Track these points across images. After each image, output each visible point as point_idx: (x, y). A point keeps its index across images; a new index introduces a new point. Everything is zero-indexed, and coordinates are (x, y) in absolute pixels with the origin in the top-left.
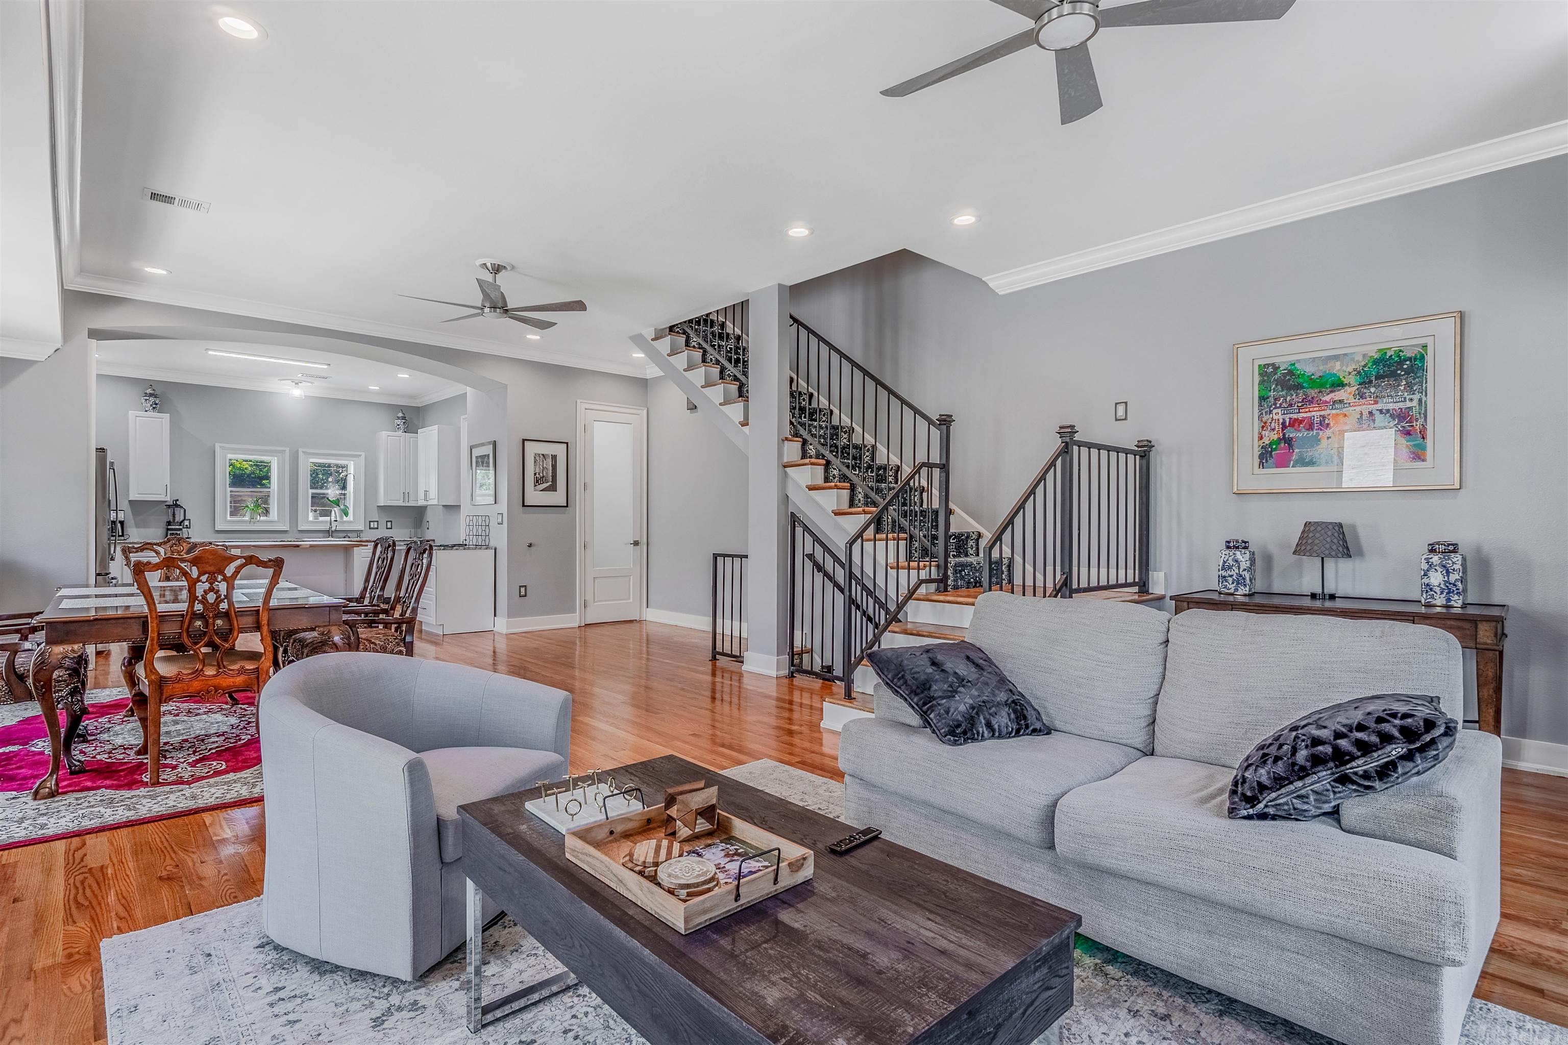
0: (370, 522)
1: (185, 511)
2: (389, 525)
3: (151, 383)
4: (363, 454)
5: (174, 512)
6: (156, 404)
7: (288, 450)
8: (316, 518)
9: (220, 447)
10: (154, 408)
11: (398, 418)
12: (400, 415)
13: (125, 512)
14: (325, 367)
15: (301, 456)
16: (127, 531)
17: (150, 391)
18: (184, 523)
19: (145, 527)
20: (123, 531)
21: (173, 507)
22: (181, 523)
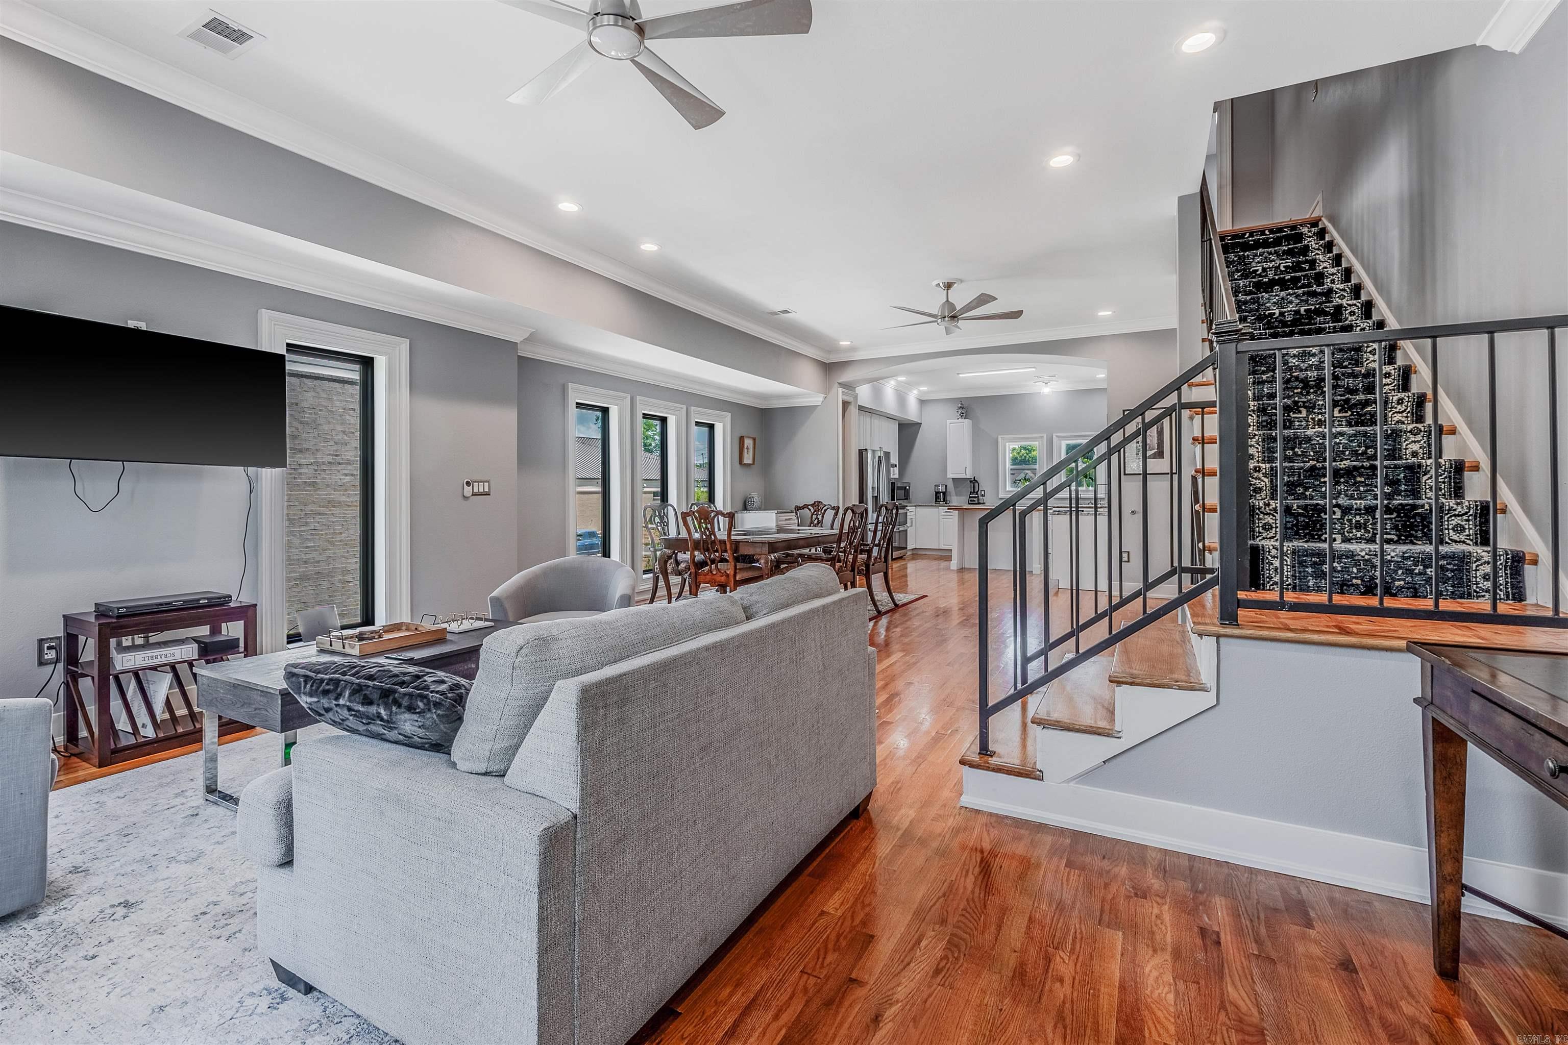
1: (979, 485)
3: (960, 400)
5: (974, 486)
6: (963, 414)
7: (1044, 434)
9: (1001, 438)
10: (962, 416)
13: (946, 486)
14: (1034, 369)
15: (1055, 439)
16: (948, 498)
17: (960, 405)
18: (979, 492)
19: (960, 495)
20: (944, 499)
21: (974, 481)
22: (977, 493)
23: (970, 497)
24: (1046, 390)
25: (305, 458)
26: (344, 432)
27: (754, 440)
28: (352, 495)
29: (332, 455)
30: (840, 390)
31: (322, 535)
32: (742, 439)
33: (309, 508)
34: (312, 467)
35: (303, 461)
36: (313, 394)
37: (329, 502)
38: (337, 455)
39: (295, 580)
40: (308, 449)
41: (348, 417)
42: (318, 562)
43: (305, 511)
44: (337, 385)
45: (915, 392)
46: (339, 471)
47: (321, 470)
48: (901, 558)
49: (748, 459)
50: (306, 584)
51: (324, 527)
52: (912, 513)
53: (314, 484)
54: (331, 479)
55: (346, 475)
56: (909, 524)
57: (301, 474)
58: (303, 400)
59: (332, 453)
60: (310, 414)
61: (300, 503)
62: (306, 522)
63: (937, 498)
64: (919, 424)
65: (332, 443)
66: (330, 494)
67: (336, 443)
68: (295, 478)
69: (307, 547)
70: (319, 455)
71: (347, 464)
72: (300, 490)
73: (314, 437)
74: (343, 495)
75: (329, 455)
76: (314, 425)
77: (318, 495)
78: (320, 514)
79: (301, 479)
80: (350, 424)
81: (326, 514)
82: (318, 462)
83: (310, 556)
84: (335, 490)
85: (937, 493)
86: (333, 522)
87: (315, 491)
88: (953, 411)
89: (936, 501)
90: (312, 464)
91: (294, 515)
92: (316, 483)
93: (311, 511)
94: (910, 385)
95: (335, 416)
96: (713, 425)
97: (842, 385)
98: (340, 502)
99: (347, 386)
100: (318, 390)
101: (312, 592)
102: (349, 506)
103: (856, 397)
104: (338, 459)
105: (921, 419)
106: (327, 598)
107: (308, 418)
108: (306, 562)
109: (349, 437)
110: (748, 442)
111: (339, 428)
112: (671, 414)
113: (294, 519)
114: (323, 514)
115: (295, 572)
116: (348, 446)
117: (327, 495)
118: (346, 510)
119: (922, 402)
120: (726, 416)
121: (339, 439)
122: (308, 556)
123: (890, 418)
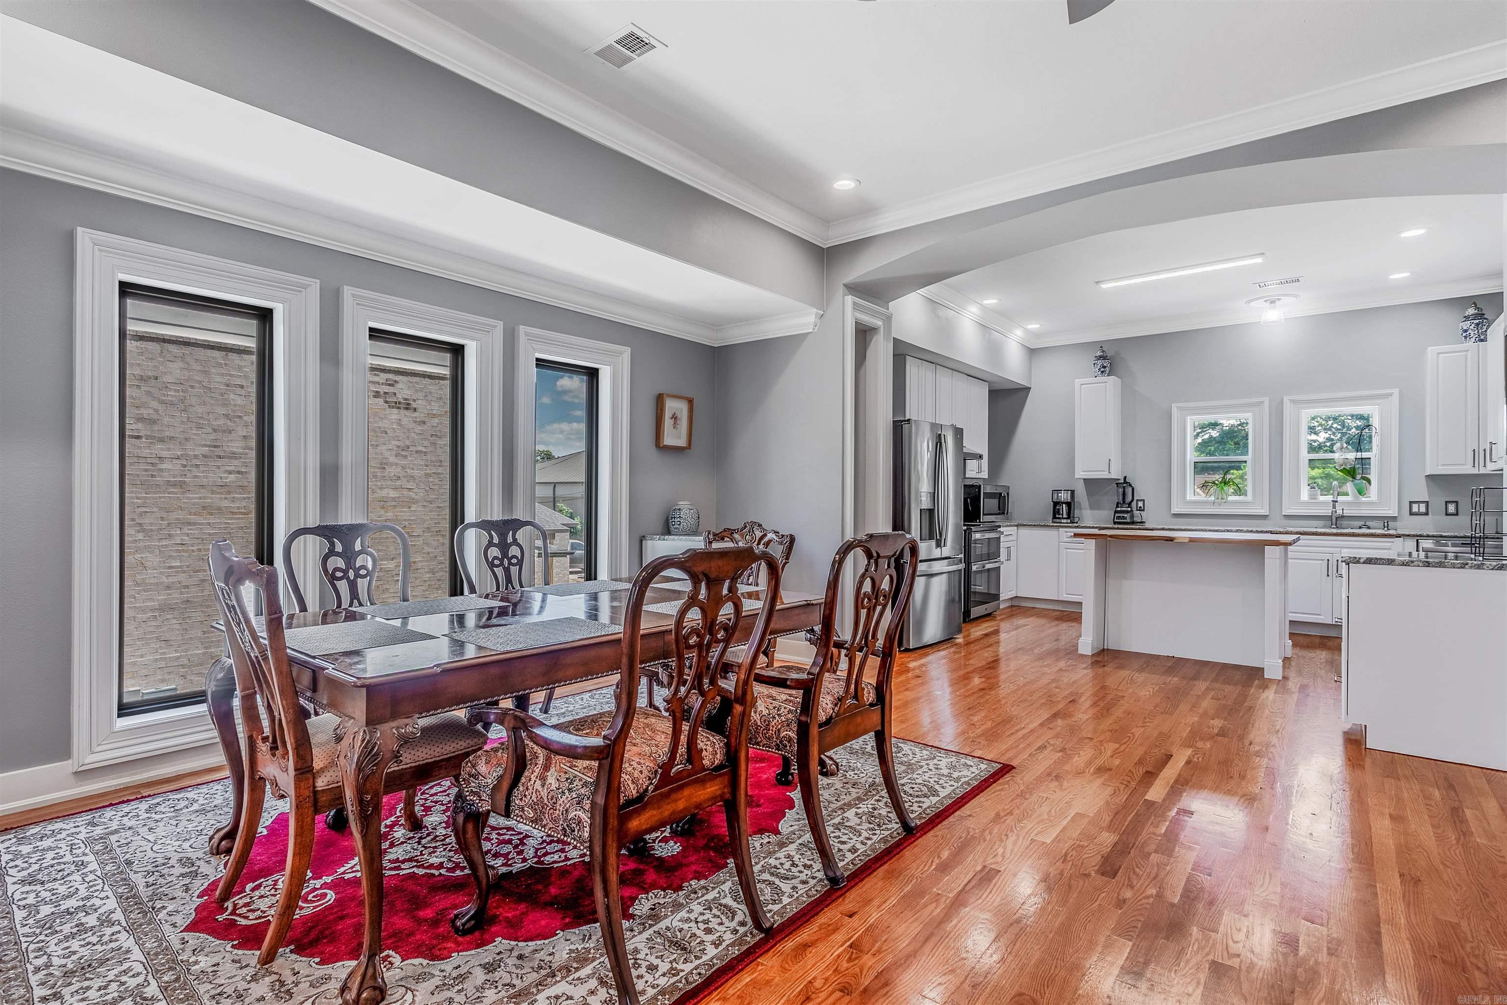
0: (1411, 503)
1: (1133, 490)
2: (1452, 508)
3: (1101, 345)
4: (1396, 391)
5: (1124, 491)
6: (1104, 367)
7: (1266, 400)
8: (1313, 497)
9: (1178, 408)
10: (1102, 372)
11: (1467, 318)
12: (1471, 311)
13: (1073, 492)
14: (1259, 260)
15: (1287, 407)
16: (1077, 513)
17: (1099, 353)
18: (1134, 504)
19: (1098, 509)
20: (1069, 514)
21: (1124, 485)
22: (1130, 504)
23: (1116, 512)
24: (1272, 315)
25: (169, 449)
26: (227, 416)
27: (690, 402)
28: (237, 498)
29: (210, 446)
30: (849, 299)
31: (193, 551)
32: (660, 400)
33: (174, 516)
34: (178, 462)
35: (165, 454)
36: (181, 365)
37: (204, 508)
38: (215, 447)
39: (152, 610)
40: (171, 438)
41: (232, 396)
42: (187, 587)
43: (168, 520)
44: (216, 354)
45: (1019, 332)
46: (218, 467)
47: (192, 466)
48: (988, 616)
49: (674, 437)
50: (169, 616)
51: (196, 541)
52: (1011, 538)
53: (182, 484)
54: (206, 477)
55: (230, 473)
56: (1003, 557)
57: (161, 470)
58: (166, 373)
59: (209, 443)
60: (175, 390)
61: (161, 509)
62: (170, 535)
63: (1056, 513)
64: (1024, 391)
65: (210, 430)
66: (205, 498)
67: (215, 431)
68: (152, 476)
69: (170, 567)
70: (189, 446)
71: (231, 458)
72: (160, 492)
73: (182, 422)
74: (226, 498)
75: (205, 446)
76: (181, 407)
77: (188, 498)
78: (189, 524)
79: (161, 476)
80: (235, 405)
81: (200, 524)
82: (187, 455)
83: (175, 579)
84: (213, 492)
85: (1056, 504)
86: (210, 534)
87: (183, 493)
88: (1087, 361)
89: (1054, 517)
90: (178, 458)
91: (151, 524)
92: (184, 482)
93: (177, 519)
94: (1006, 316)
95: (213, 395)
96: (597, 370)
97: (854, 289)
98: (220, 509)
99: (233, 356)
100: (188, 359)
101: (177, 626)
102: (233, 513)
103: (888, 319)
104: (219, 452)
105: (1030, 379)
106: (200, 634)
107: (172, 396)
108: (168, 587)
109: (234, 422)
110: (672, 406)
111: (222, 411)
112: (472, 339)
113: (151, 530)
114: (195, 524)
115: (152, 600)
116: (233, 434)
117: (200, 498)
118: (230, 519)
119: (1032, 352)
120: (621, 353)
121: (219, 425)
122: (171, 580)
123: (973, 375)
